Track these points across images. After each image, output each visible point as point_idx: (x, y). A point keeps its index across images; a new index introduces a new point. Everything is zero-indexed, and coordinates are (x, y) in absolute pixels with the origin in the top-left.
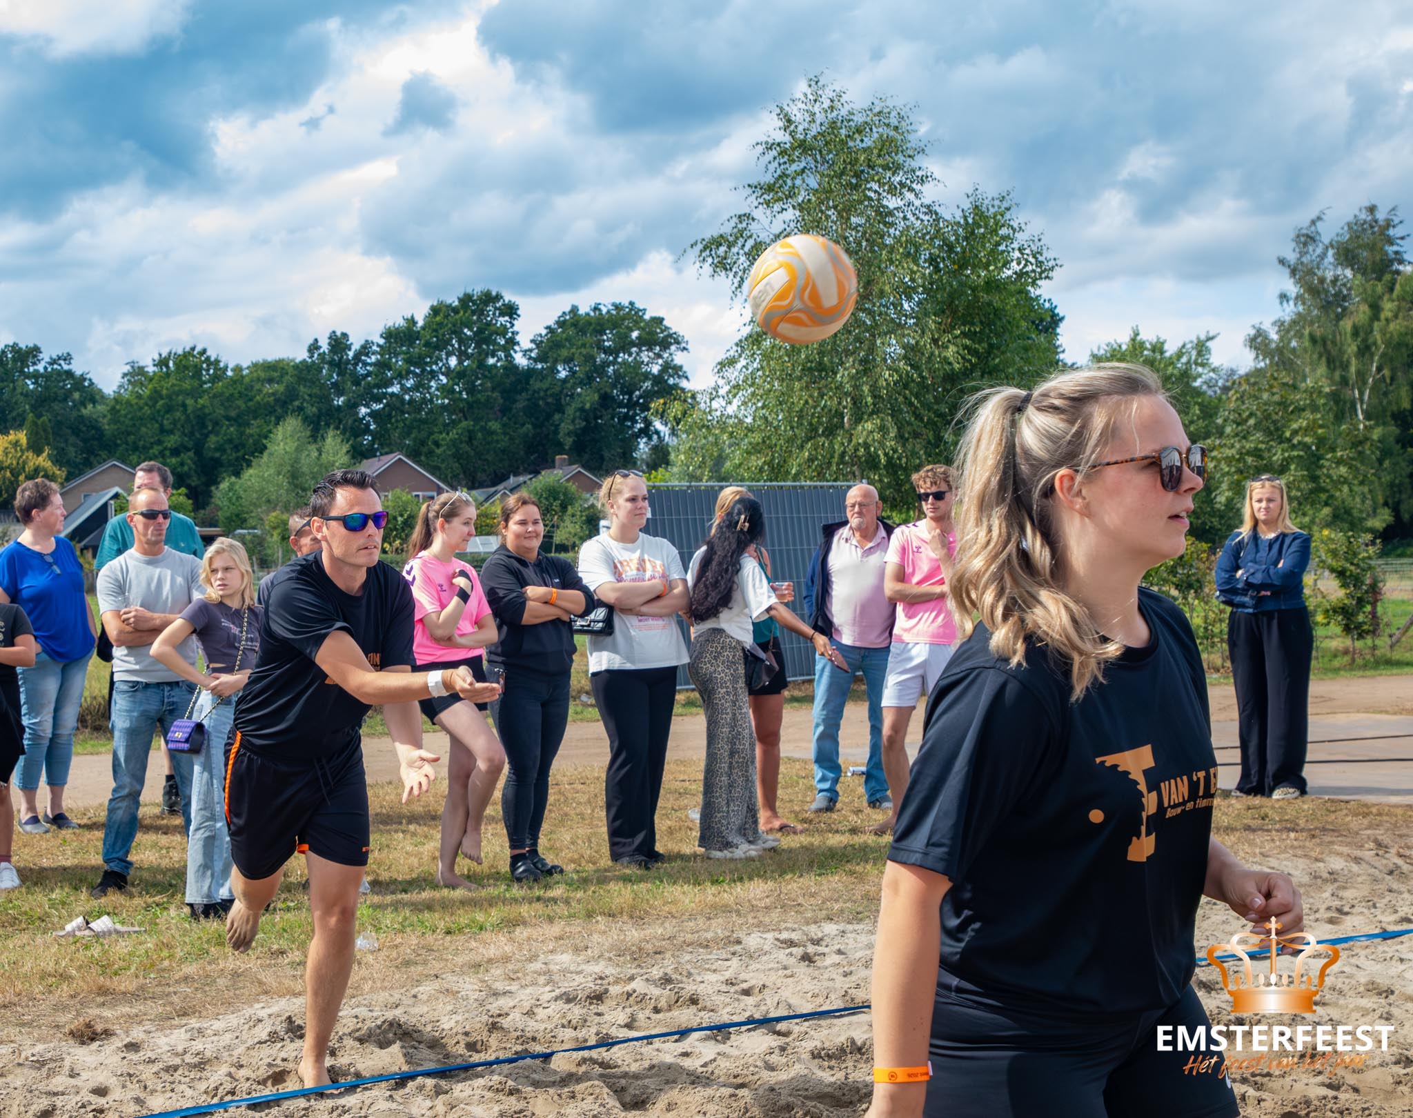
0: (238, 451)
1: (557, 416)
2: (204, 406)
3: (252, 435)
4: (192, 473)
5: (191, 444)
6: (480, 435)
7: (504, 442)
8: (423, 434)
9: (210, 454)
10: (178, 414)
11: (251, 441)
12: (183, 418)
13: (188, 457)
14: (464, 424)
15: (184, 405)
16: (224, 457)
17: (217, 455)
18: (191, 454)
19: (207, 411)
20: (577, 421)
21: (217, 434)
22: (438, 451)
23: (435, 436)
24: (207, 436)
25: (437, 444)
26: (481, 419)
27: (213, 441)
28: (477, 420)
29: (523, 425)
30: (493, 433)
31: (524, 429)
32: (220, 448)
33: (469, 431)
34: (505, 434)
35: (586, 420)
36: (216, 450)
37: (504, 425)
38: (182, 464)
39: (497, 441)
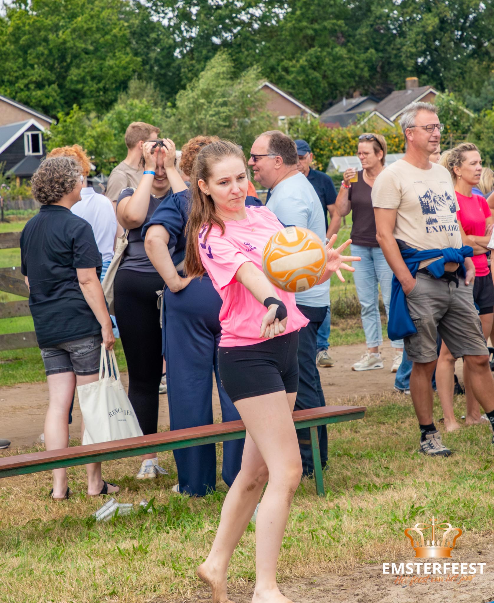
0: (99, 82)
1: (398, 40)
2: (65, 42)
3: (111, 68)
4: (57, 104)
5: (53, 78)
6: (327, 60)
7: (350, 66)
8: (273, 61)
9: (73, 87)
10: (40, 49)
11: (111, 72)
12: (46, 52)
13: (53, 90)
14: (312, 51)
15: (46, 40)
16: (87, 88)
17: (80, 86)
18: (55, 86)
19: (68, 45)
20: (419, 44)
21: (78, 67)
22: (290, 78)
23: (286, 63)
24: (67, 69)
25: (286, 70)
26: (327, 45)
27: (74, 73)
28: (324, 46)
29: (367, 49)
30: (341, 58)
31: (368, 54)
32: (83, 80)
33: (317, 57)
34: (351, 59)
35: (426, 43)
36: (78, 82)
37: (349, 51)
38: (47, 97)
39: (343, 66)
